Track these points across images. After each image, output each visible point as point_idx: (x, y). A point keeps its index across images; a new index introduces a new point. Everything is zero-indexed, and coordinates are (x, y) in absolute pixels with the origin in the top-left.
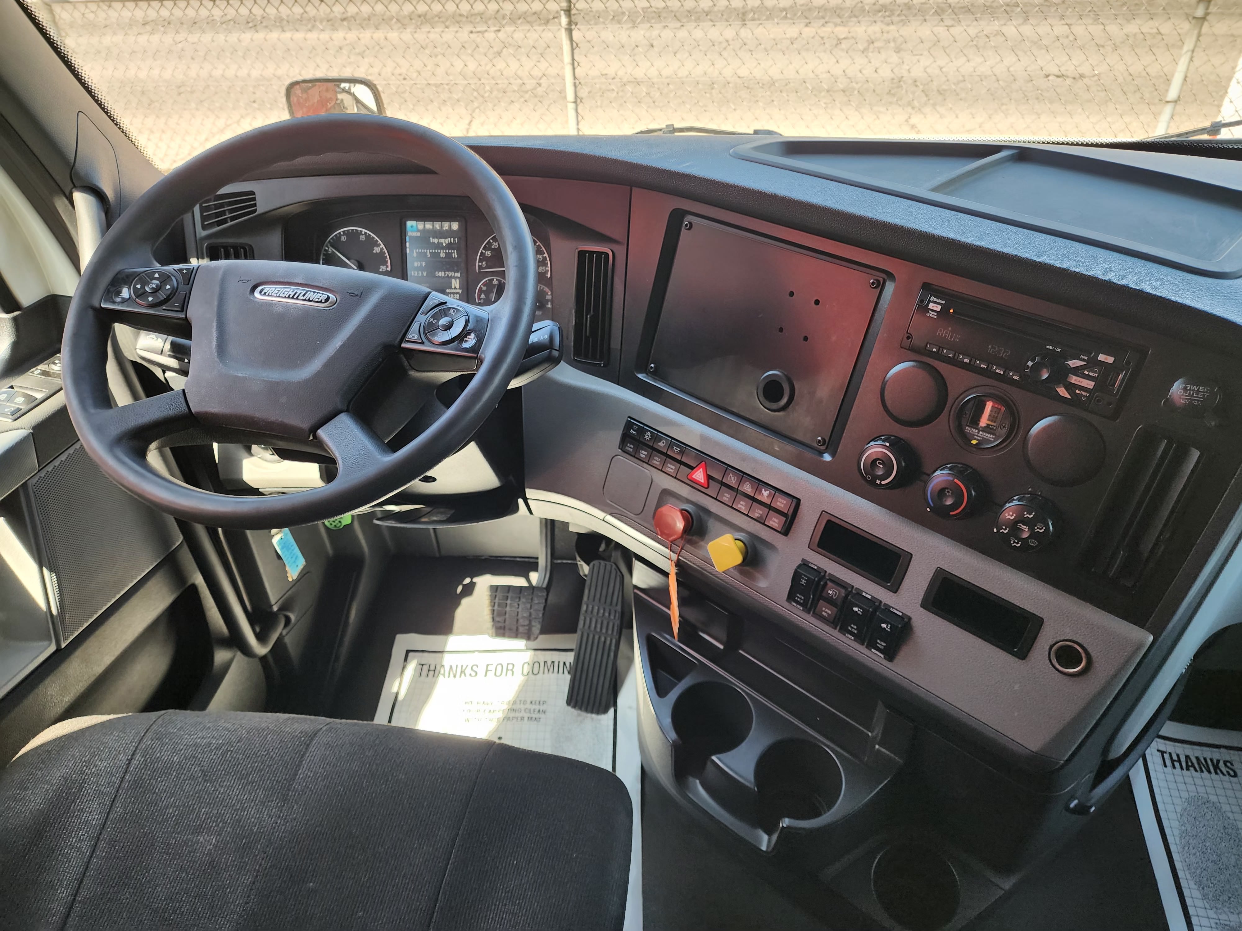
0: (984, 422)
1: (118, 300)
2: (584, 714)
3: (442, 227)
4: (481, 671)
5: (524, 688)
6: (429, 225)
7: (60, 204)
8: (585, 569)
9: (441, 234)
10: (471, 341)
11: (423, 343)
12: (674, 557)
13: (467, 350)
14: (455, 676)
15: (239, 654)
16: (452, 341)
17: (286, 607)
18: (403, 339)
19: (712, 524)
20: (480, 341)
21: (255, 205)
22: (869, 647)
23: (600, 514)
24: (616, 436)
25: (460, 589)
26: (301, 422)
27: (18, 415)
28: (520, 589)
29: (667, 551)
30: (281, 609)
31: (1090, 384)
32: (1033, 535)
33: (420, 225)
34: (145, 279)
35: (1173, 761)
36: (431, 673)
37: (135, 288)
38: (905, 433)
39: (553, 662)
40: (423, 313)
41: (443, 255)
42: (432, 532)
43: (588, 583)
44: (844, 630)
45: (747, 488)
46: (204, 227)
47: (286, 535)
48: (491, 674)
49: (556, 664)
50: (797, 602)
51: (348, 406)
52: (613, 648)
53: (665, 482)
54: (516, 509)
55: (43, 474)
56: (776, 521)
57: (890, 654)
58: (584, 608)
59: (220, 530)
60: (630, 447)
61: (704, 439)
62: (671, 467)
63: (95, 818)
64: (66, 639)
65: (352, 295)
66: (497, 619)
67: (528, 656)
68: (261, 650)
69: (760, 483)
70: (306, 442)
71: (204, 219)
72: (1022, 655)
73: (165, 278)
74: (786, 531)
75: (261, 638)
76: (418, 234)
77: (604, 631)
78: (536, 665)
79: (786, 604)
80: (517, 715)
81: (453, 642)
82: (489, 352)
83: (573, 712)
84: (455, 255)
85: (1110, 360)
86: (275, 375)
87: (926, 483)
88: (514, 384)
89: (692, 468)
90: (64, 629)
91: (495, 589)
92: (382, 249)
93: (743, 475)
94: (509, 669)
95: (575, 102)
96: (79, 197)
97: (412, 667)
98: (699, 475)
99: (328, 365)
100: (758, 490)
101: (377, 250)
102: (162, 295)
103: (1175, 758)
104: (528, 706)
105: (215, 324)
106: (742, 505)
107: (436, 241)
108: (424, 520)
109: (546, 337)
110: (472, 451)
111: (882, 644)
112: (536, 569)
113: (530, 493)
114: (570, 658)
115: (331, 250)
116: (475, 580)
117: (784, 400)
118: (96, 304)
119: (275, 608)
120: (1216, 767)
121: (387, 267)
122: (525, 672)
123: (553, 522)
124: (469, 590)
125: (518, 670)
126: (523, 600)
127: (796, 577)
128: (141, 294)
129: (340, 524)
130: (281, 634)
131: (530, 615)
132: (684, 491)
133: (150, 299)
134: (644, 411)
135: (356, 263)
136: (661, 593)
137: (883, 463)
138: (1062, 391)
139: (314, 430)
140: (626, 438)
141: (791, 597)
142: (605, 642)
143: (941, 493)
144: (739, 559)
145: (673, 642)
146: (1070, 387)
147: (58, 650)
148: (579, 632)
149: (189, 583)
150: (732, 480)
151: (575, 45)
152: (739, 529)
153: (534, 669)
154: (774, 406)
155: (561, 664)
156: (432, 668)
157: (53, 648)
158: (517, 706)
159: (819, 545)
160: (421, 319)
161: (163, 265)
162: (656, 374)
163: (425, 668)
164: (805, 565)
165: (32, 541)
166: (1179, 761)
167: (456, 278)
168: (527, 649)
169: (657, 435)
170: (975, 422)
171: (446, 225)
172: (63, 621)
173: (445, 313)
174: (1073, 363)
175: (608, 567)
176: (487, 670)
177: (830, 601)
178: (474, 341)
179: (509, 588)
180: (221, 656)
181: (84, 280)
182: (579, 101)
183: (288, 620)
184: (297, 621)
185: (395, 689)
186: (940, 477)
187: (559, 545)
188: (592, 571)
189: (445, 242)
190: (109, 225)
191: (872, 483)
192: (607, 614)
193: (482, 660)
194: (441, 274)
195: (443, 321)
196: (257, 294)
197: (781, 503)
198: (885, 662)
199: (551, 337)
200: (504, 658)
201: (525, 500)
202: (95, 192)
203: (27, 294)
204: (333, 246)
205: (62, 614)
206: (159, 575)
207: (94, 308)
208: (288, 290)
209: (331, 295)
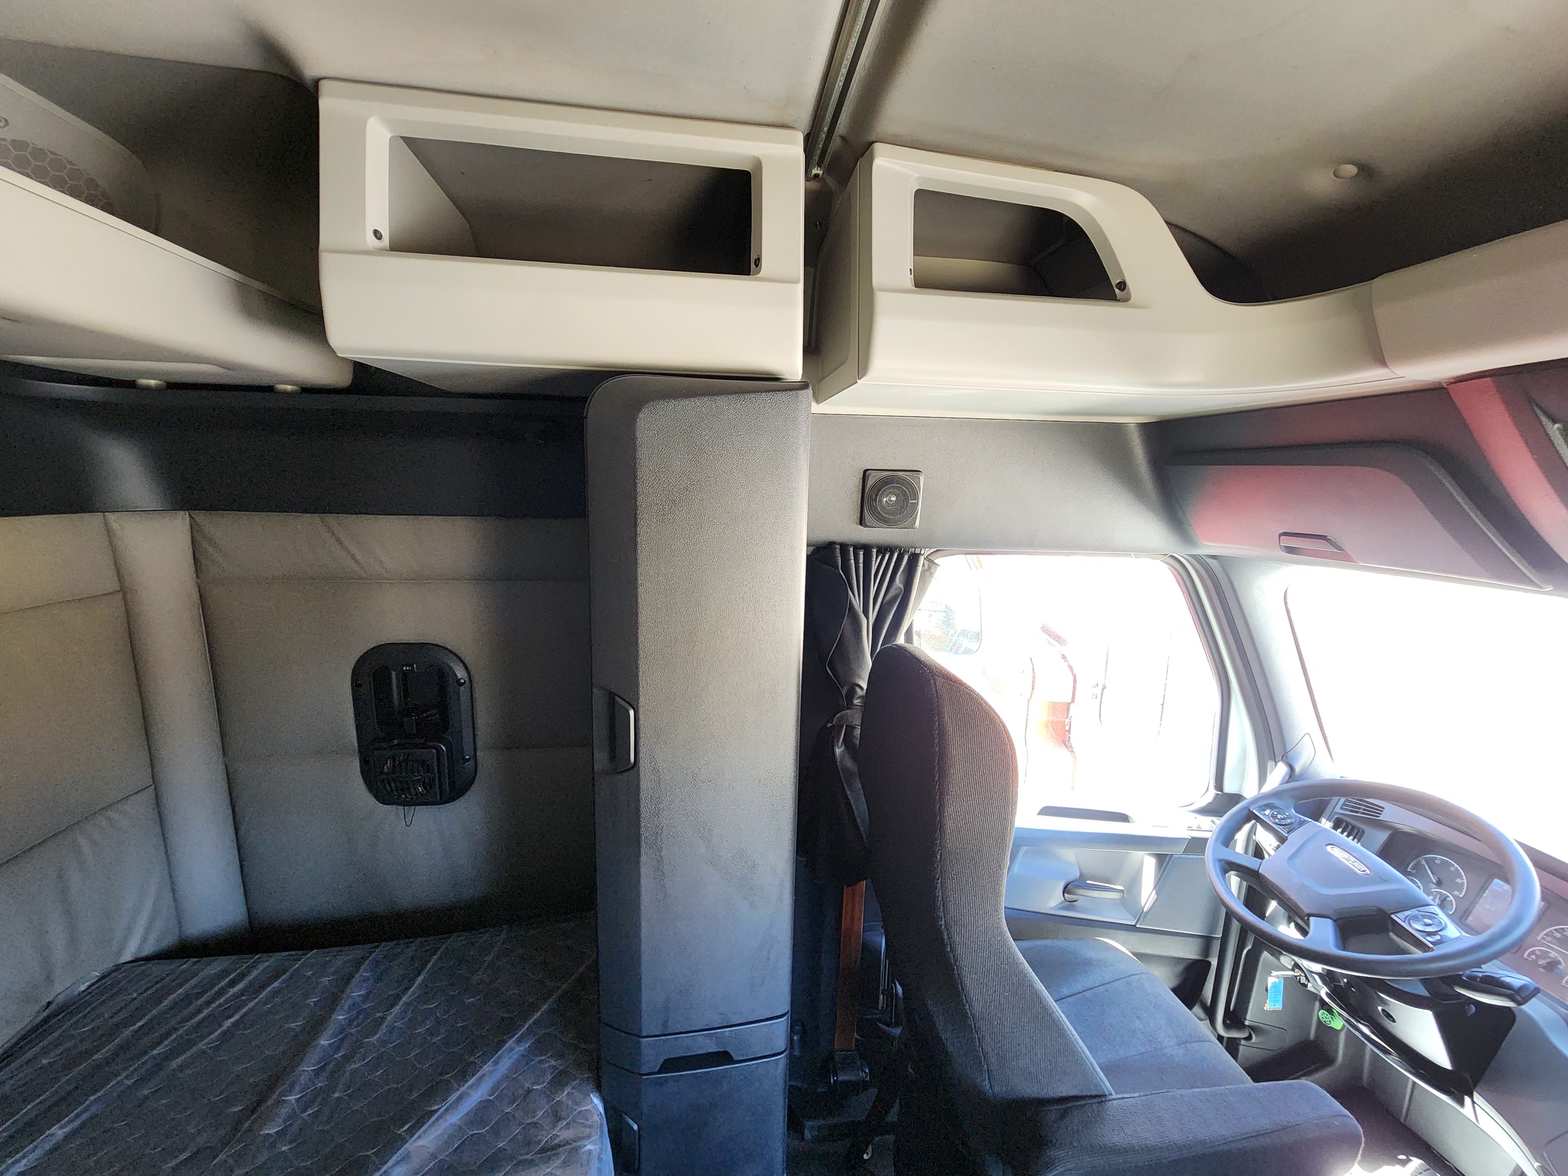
1: (1262, 812)
7: (1270, 764)
10: (1434, 939)
11: (1404, 922)
17: (1254, 1027)
18: (1394, 913)
21: (1382, 814)
30: (1250, 1026)
34: (1283, 812)
37: (1273, 813)
40: (1418, 910)
46: (1341, 808)
47: (1279, 983)
51: (1338, 919)
54: (1463, 1101)
55: (1183, 855)
64: (1140, 924)
65: (1381, 878)
68: (1222, 1031)
70: (1302, 919)
71: (1344, 804)
73: (1289, 816)
75: (1225, 1024)
90: (1143, 920)
92: (1464, 882)
96: (1281, 765)
101: (1459, 881)
102: (1283, 822)
115: (1423, 862)
118: (1251, 809)
119: (1247, 1021)
121: (1461, 894)
128: (1274, 817)
129: (1329, 1023)
130: (1240, 1039)
133: (1276, 821)
135: (1437, 879)
139: (1309, 915)
147: (1134, 926)
149: (1208, 959)
157: (1133, 923)
161: (1297, 812)
165: (1159, 876)
172: (1145, 916)
173: (1431, 918)
181: (1259, 796)
183: (1250, 1037)
190: (1288, 782)
195: (1427, 921)
196: (1328, 848)
201: (1473, 1102)
202: (1291, 768)
203: (1229, 787)
204: (1426, 861)
205: (1147, 913)
206: (1199, 940)
207: (1250, 810)
208: (1347, 855)
209: (1367, 870)
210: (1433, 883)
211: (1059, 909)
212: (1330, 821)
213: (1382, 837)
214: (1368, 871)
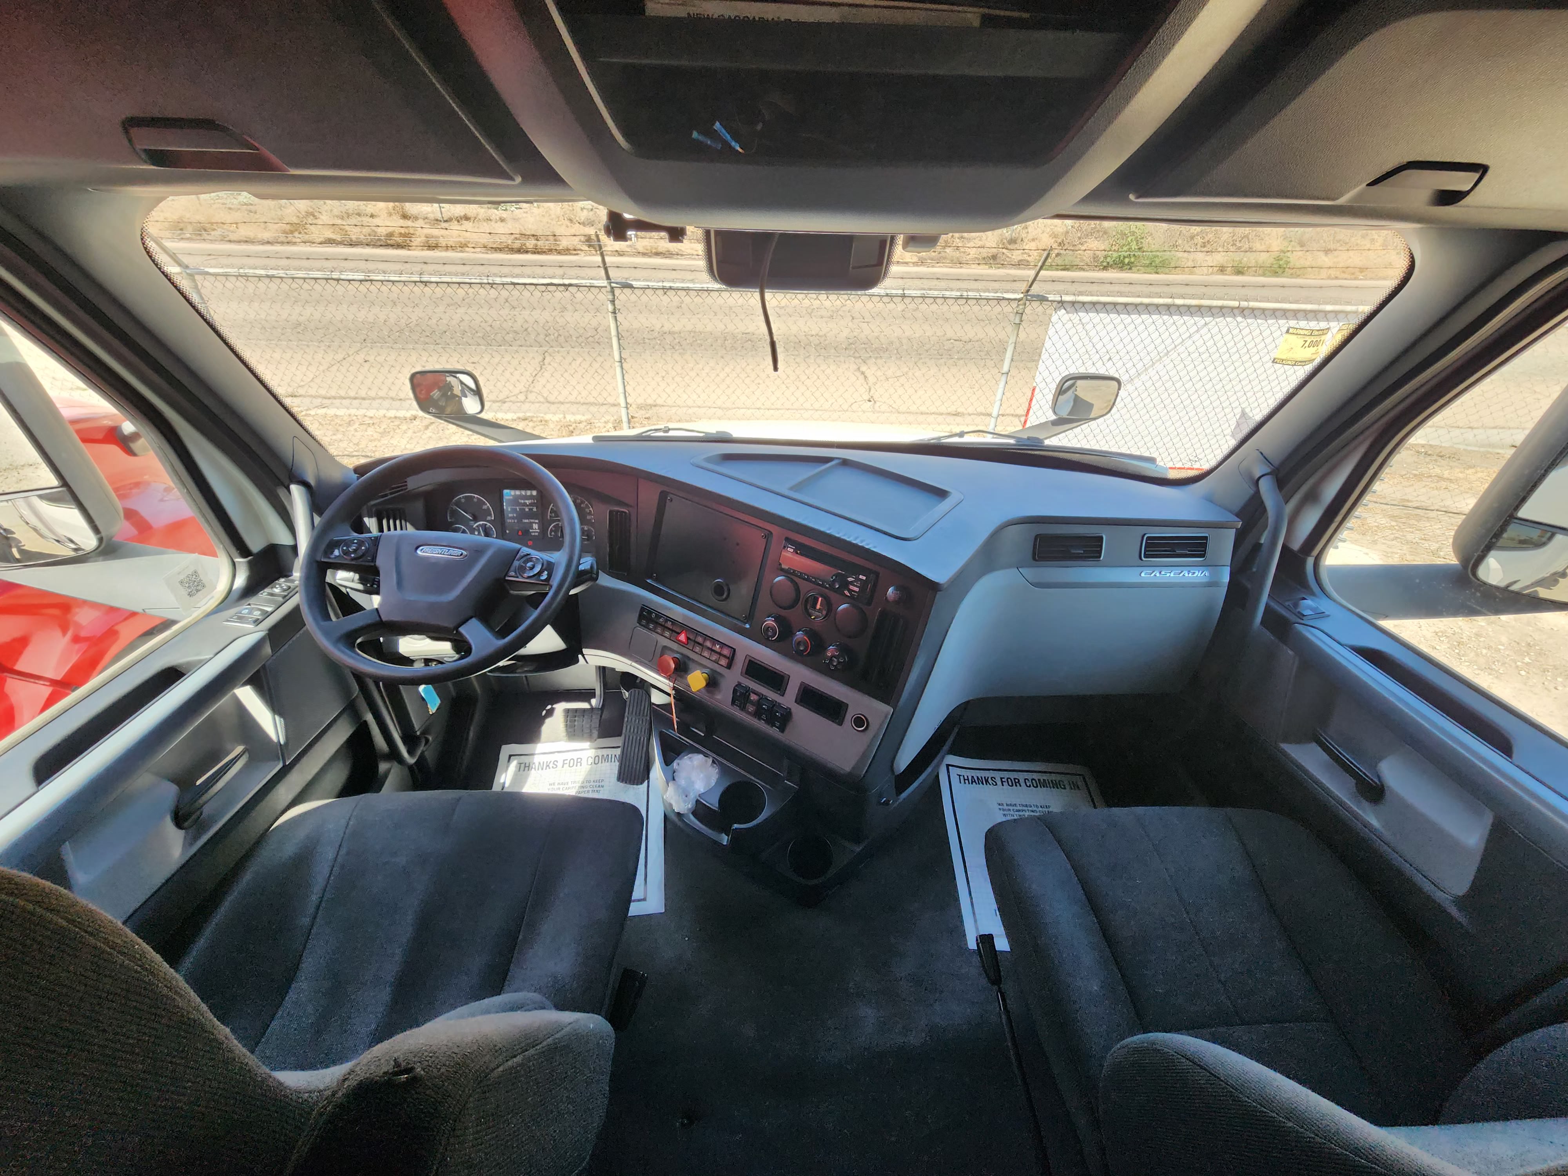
0: (818, 607)
1: (333, 556)
2: (629, 786)
3: (526, 493)
4: (560, 764)
5: (590, 772)
6: (518, 492)
7: (281, 492)
8: (626, 694)
9: (526, 497)
10: (544, 576)
11: (517, 577)
12: (671, 684)
13: (542, 581)
14: (542, 769)
15: (396, 763)
16: (534, 576)
17: (425, 732)
18: (506, 575)
19: (691, 665)
20: (550, 576)
21: (406, 485)
22: (772, 726)
23: (629, 662)
24: (635, 616)
25: (544, 713)
26: (448, 624)
27: (257, 622)
28: (584, 711)
29: (667, 681)
30: (422, 733)
31: (857, 589)
32: (839, 663)
33: (513, 492)
34: (348, 543)
35: (965, 780)
36: (527, 768)
37: (343, 549)
38: (783, 613)
39: (608, 755)
40: (517, 560)
41: (527, 510)
42: (524, 678)
43: (628, 703)
44: (760, 719)
45: (708, 644)
47: (430, 688)
48: (566, 766)
49: (610, 756)
50: (737, 705)
51: (476, 614)
52: (645, 743)
53: (664, 642)
54: (577, 661)
55: (274, 658)
56: (724, 662)
57: (782, 729)
58: (626, 719)
59: (381, 683)
60: (644, 622)
61: (685, 616)
62: (667, 634)
63: (331, 856)
64: (289, 759)
65: (477, 551)
66: (570, 730)
67: (592, 753)
68: (411, 761)
69: (715, 641)
72: (840, 723)
73: (361, 543)
74: (729, 666)
75: (411, 752)
76: (511, 497)
77: (639, 732)
78: (597, 758)
79: (731, 707)
80: (585, 789)
81: (540, 747)
82: (555, 582)
83: (622, 785)
84: (535, 509)
85: (864, 578)
86: (433, 598)
87: (792, 640)
88: (572, 592)
89: (679, 634)
90: (288, 753)
91: (567, 711)
92: (488, 506)
93: (706, 637)
94: (579, 761)
95: (621, 362)
96: (294, 488)
97: (514, 764)
98: (682, 637)
99: (465, 591)
100: (714, 645)
101: (485, 507)
102: (360, 553)
103: (966, 778)
104: (592, 783)
105: (394, 570)
106: (706, 654)
107: (522, 501)
108: (519, 671)
109: (589, 567)
110: (548, 631)
111: (778, 724)
112: (594, 697)
113: (585, 651)
114: (618, 752)
115: (455, 507)
116: (554, 706)
117: (725, 596)
118: (319, 559)
119: (418, 733)
120: (987, 781)
121: (492, 516)
122: (590, 763)
123: (604, 668)
124: (550, 713)
125: (584, 762)
126: (586, 717)
127: (735, 691)
128: (346, 553)
130: (423, 749)
131: (591, 726)
132: (675, 646)
133: (353, 555)
134: (651, 601)
135: (471, 516)
136: (666, 707)
137: (772, 629)
138: (846, 592)
139: (455, 626)
140: (641, 617)
141: (733, 703)
142: (640, 739)
143: (799, 643)
144: (704, 684)
145: (675, 734)
146: (850, 591)
147: (284, 766)
148: (623, 735)
149: (364, 720)
150: (700, 639)
151: (619, 323)
152: (705, 667)
153: (597, 760)
154: (720, 598)
155: (613, 756)
156: (527, 765)
157: (280, 765)
158: (585, 784)
159: (746, 674)
160: (516, 563)
161: (358, 535)
162: (657, 580)
163: (523, 766)
164: (739, 684)
165: (269, 699)
166: (968, 780)
167: (536, 523)
168: (591, 749)
169: (659, 615)
170: (814, 606)
171: (529, 493)
172: (287, 748)
173: (530, 560)
174: (850, 579)
175: (641, 692)
176: (564, 764)
177: (752, 703)
178: (546, 577)
179: (576, 710)
180: (383, 767)
182: (623, 361)
183: (427, 741)
184: (434, 741)
185: (502, 781)
186: (799, 635)
187: (609, 680)
188: (630, 695)
189: (528, 502)
191: (768, 639)
192: (641, 722)
193: (560, 757)
194: (526, 521)
195: (529, 564)
196: (419, 552)
197: (726, 652)
198: (780, 733)
199: (592, 567)
200: (575, 755)
201: (583, 656)
202: (305, 484)
203: (256, 545)
204: (456, 505)
205: (286, 743)
206: (345, 716)
207: (317, 562)
208: (438, 549)
209: (463, 552)
210: (471, 520)
211: (191, 844)
212: (372, 517)
213: (419, 506)
214: (465, 553)
